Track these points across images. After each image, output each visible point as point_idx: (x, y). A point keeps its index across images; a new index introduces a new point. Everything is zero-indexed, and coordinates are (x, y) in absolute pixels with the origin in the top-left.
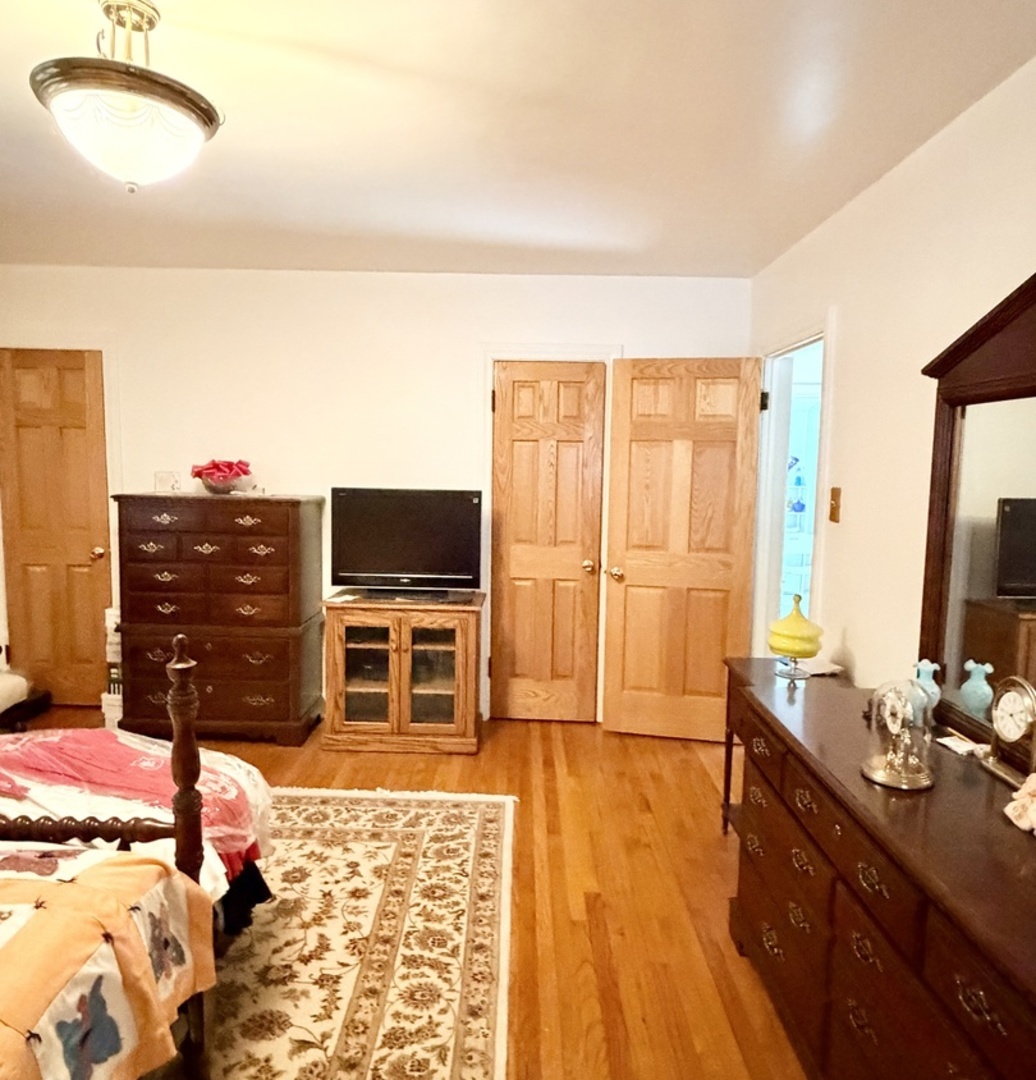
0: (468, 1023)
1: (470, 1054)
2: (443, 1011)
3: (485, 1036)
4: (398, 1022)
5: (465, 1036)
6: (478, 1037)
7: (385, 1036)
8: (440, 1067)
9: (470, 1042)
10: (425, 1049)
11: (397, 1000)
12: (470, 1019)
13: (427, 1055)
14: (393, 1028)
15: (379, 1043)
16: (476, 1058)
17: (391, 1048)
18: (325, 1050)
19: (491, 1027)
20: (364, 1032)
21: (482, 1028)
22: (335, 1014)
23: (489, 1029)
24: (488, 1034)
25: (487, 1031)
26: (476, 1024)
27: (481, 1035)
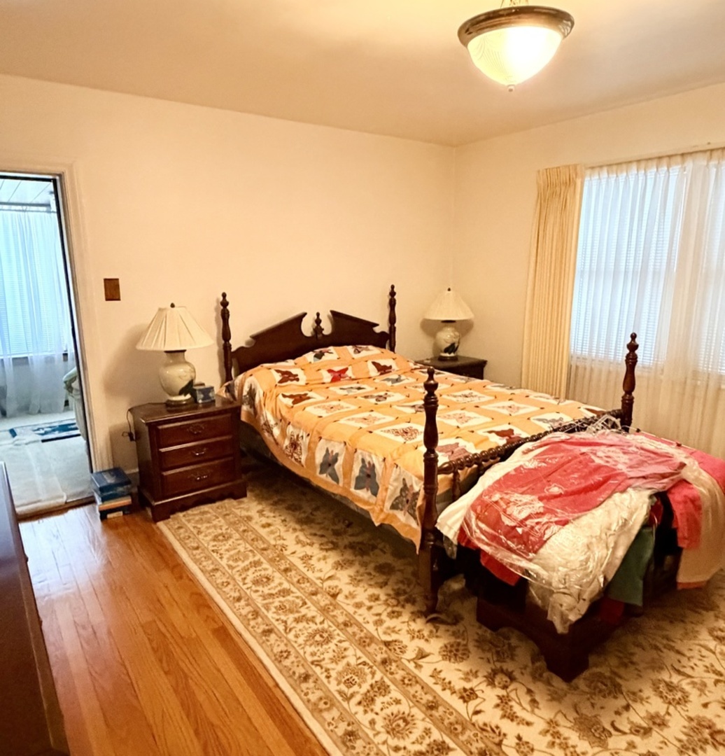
0: (349, 725)
1: (328, 706)
2: (372, 722)
3: (329, 724)
4: (391, 698)
5: (341, 714)
6: (333, 719)
7: (388, 686)
8: (338, 688)
9: (335, 713)
10: (358, 692)
11: (410, 712)
12: (350, 728)
13: (351, 691)
14: (389, 692)
15: (386, 680)
16: (322, 706)
17: (376, 682)
18: (409, 661)
19: (330, 733)
20: (403, 681)
21: (336, 727)
22: (433, 680)
23: (332, 731)
24: (329, 727)
25: (331, 727)
26: (342, 728)
27: (333, 722)
